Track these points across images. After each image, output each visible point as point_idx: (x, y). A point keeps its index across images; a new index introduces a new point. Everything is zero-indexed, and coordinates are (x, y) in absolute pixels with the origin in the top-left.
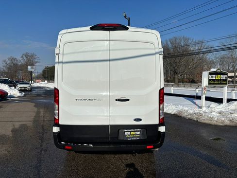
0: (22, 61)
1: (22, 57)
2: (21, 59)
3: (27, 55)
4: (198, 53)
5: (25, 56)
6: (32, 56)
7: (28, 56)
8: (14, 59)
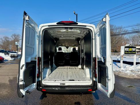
1: (12, 36)
4: (119, 35)
7: (16, 36)
8: (7, 38)
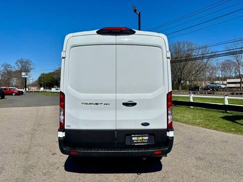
0: (16, 67)
1: (17, 63)
2: (15, 65)
3: (21, 62)
4: (203, 58)
5: (20, 62)
6: (27, 62)
7: (23, 62)
8: (8, 66)
